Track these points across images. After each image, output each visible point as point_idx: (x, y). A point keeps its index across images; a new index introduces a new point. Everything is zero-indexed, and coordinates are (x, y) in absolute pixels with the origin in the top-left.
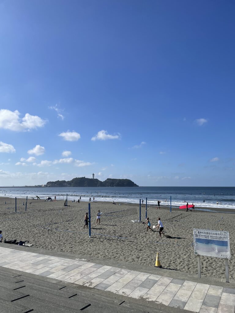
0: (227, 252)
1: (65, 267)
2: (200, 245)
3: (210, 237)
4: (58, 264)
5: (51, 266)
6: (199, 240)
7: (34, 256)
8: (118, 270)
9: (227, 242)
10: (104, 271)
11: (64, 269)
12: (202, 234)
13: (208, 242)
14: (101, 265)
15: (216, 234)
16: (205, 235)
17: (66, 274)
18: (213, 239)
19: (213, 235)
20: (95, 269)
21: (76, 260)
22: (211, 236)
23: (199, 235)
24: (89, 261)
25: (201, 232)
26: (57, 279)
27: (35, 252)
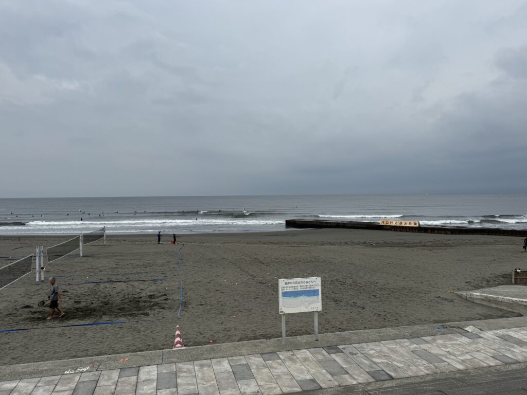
0: (319, 302)
2: (287, 300)
3: (299, 288)
6: (286, 294)
8: (172, 367)
9: (318, 290)
10: (154, 375)
12: (290, 285)
13: (296, 294)
15: (307, 282)
16: (294, 285)
18: (303, 290)
19: (303, 284)
20: (134, 378)
21: (67, 374)
22: (300, 286)
23: (287, 287)
24: (98, 369)
25: (288, 283)
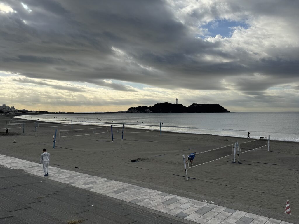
1: (197, 209)
4: (188, 205)
5: (182, 206)
7: (159, 195)
8: (254, 216)
10: (240, 216)
11: (196, 212)
14: (233, 210)
17: (202, 217)
20: (230, 214)
21: (203, 202)
24: (218, 204)
26: (195, 221)
27: (158, 189)
